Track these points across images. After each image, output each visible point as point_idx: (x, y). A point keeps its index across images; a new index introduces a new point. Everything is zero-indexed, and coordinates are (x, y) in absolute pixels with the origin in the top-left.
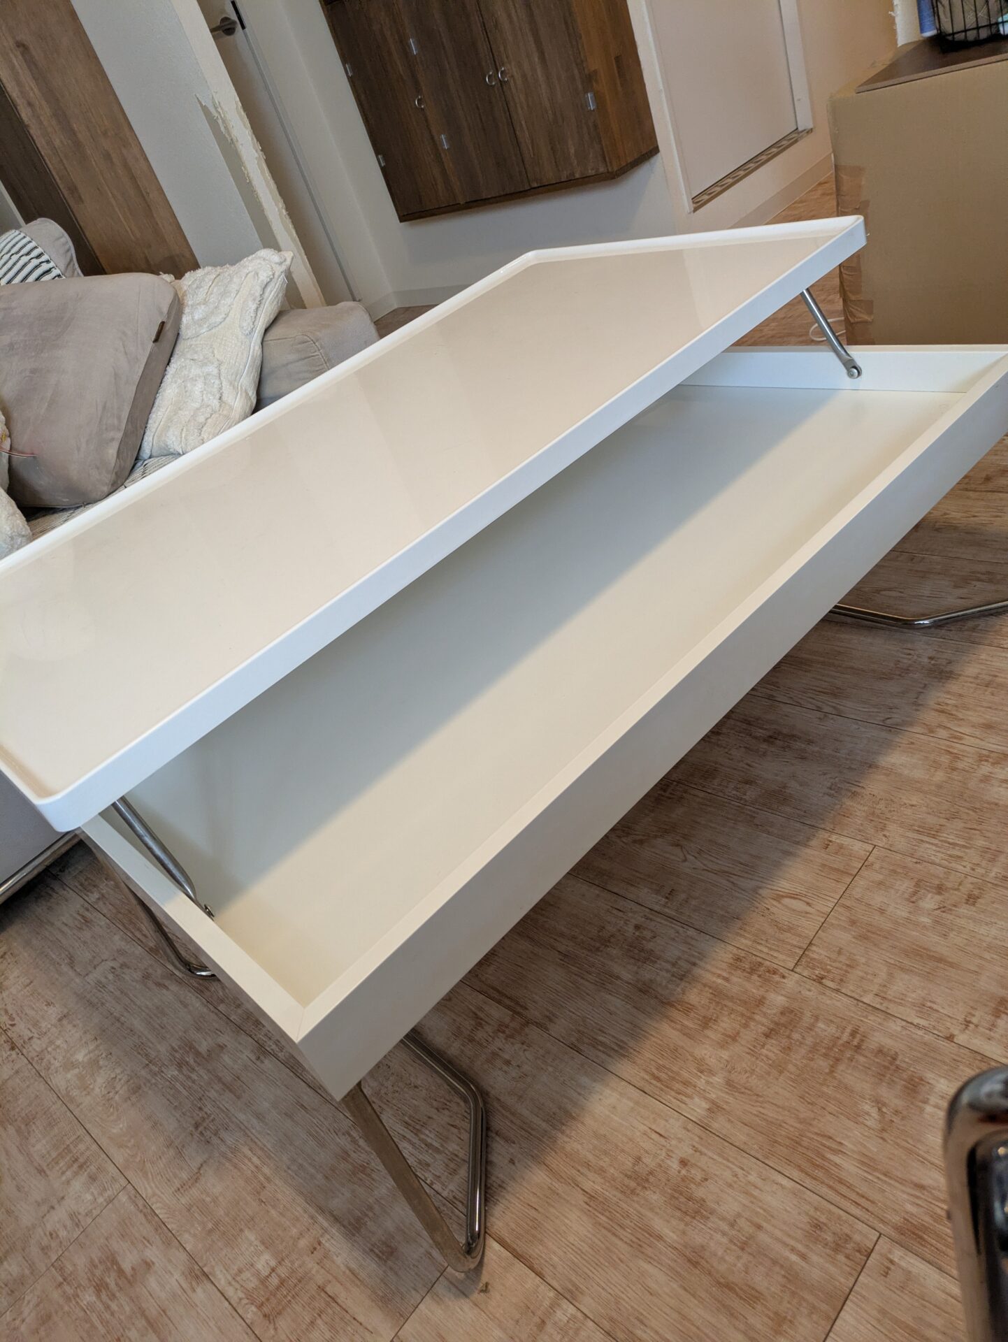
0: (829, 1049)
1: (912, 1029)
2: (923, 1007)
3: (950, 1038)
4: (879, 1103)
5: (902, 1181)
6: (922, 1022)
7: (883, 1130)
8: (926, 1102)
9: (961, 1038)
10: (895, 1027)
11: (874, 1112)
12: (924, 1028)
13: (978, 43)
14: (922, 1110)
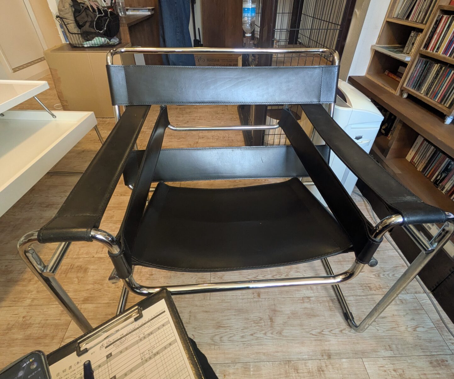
0: (65, 271)
1: (85, 259)
2: (87, 253)
3: (93, 257)
4: (77, 277)
5: (83, 291)
6: (87, 256)
7: (79, 282)
8: (88, 272)
9: (96, 256)
10: (81, 260)
11: (77, 280)
12: (88, 257)
13: (79, 47)
14: (88, 274)
